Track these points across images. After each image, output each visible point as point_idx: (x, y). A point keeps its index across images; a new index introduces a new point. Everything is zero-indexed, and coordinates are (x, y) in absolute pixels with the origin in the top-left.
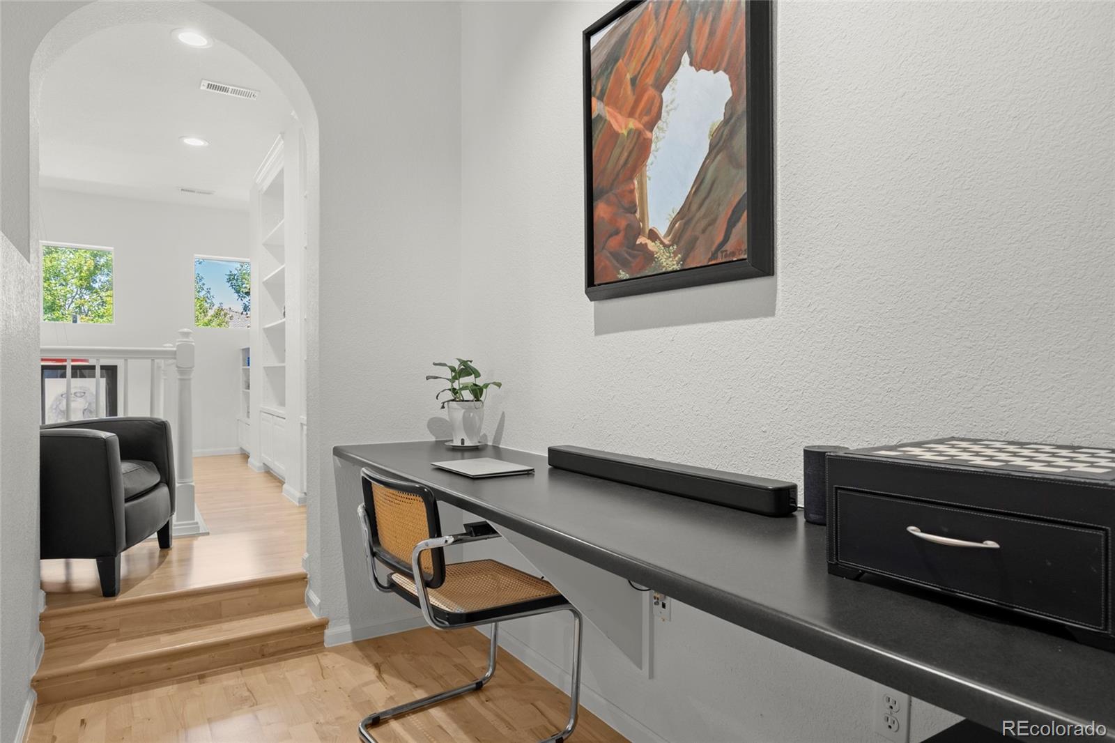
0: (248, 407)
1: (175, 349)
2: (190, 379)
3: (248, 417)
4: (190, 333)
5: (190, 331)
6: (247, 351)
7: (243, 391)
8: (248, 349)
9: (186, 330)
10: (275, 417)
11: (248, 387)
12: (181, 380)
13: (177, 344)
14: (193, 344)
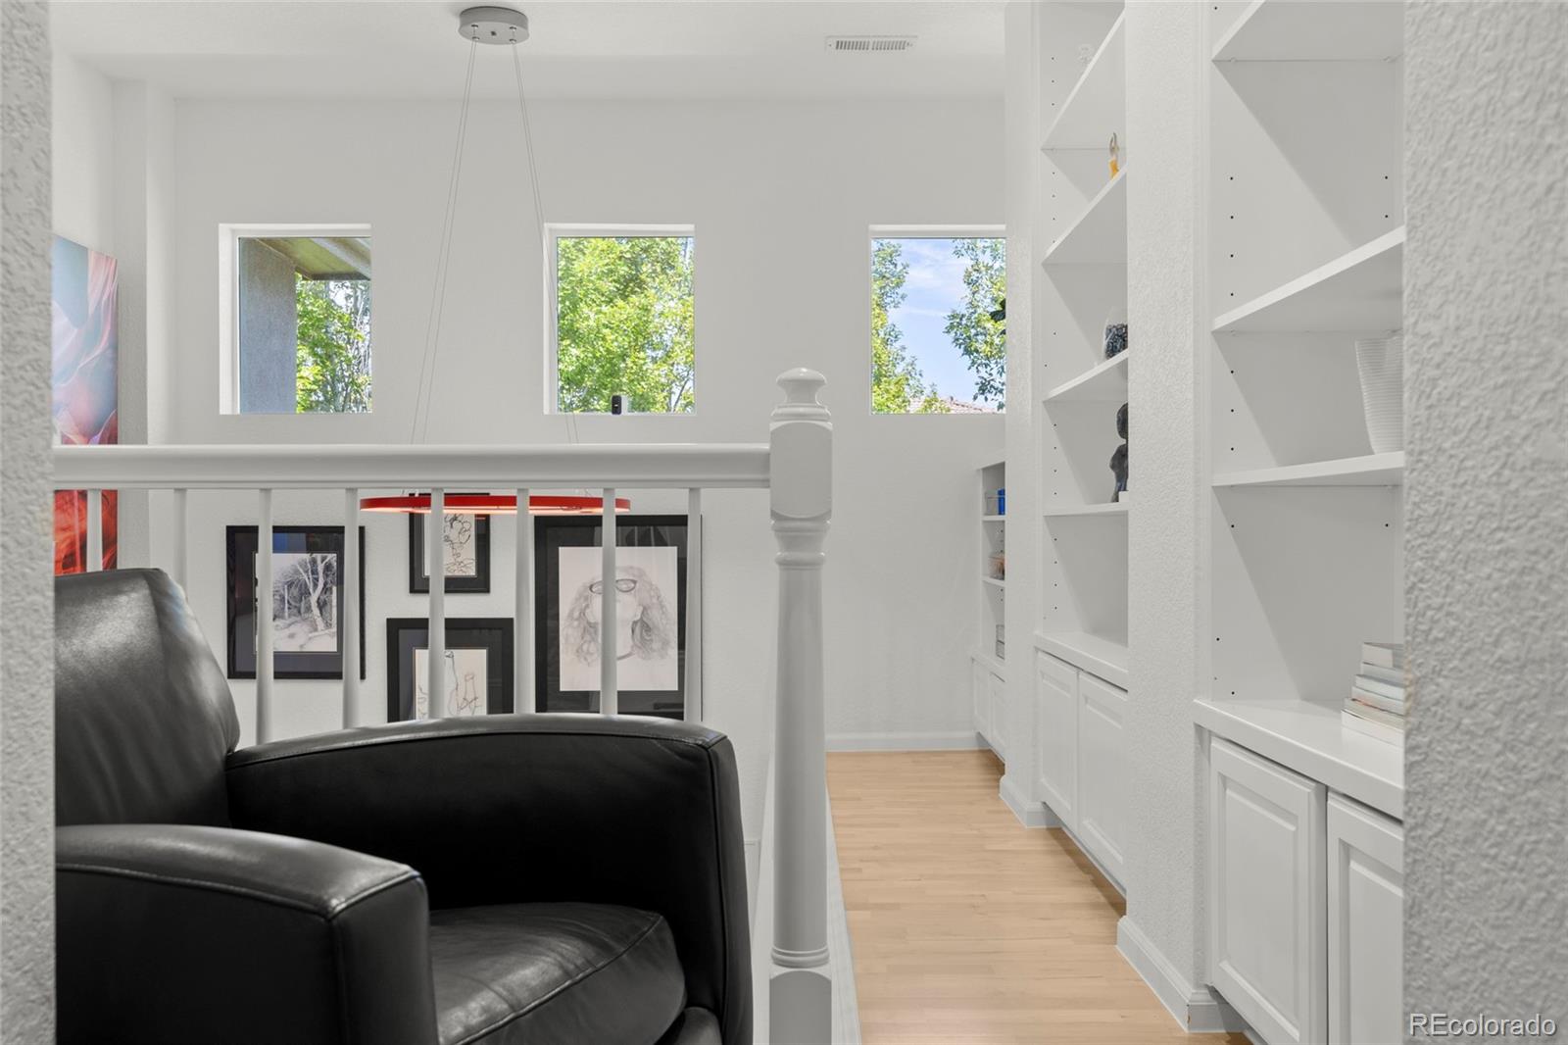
0: (1000, 627)
1: (766, 447)
2: (814, 565)
3: (1000, 654)
4: (818, 383)
5: (823, 377)
6: (997, 471)
7: (985, 582)
8: (1002, 466)
9: (804, 372)
10: (1083, 676)
11: (1001, 572)
12: (785, 564)
13: (774, 426)
14: (829, 425)
